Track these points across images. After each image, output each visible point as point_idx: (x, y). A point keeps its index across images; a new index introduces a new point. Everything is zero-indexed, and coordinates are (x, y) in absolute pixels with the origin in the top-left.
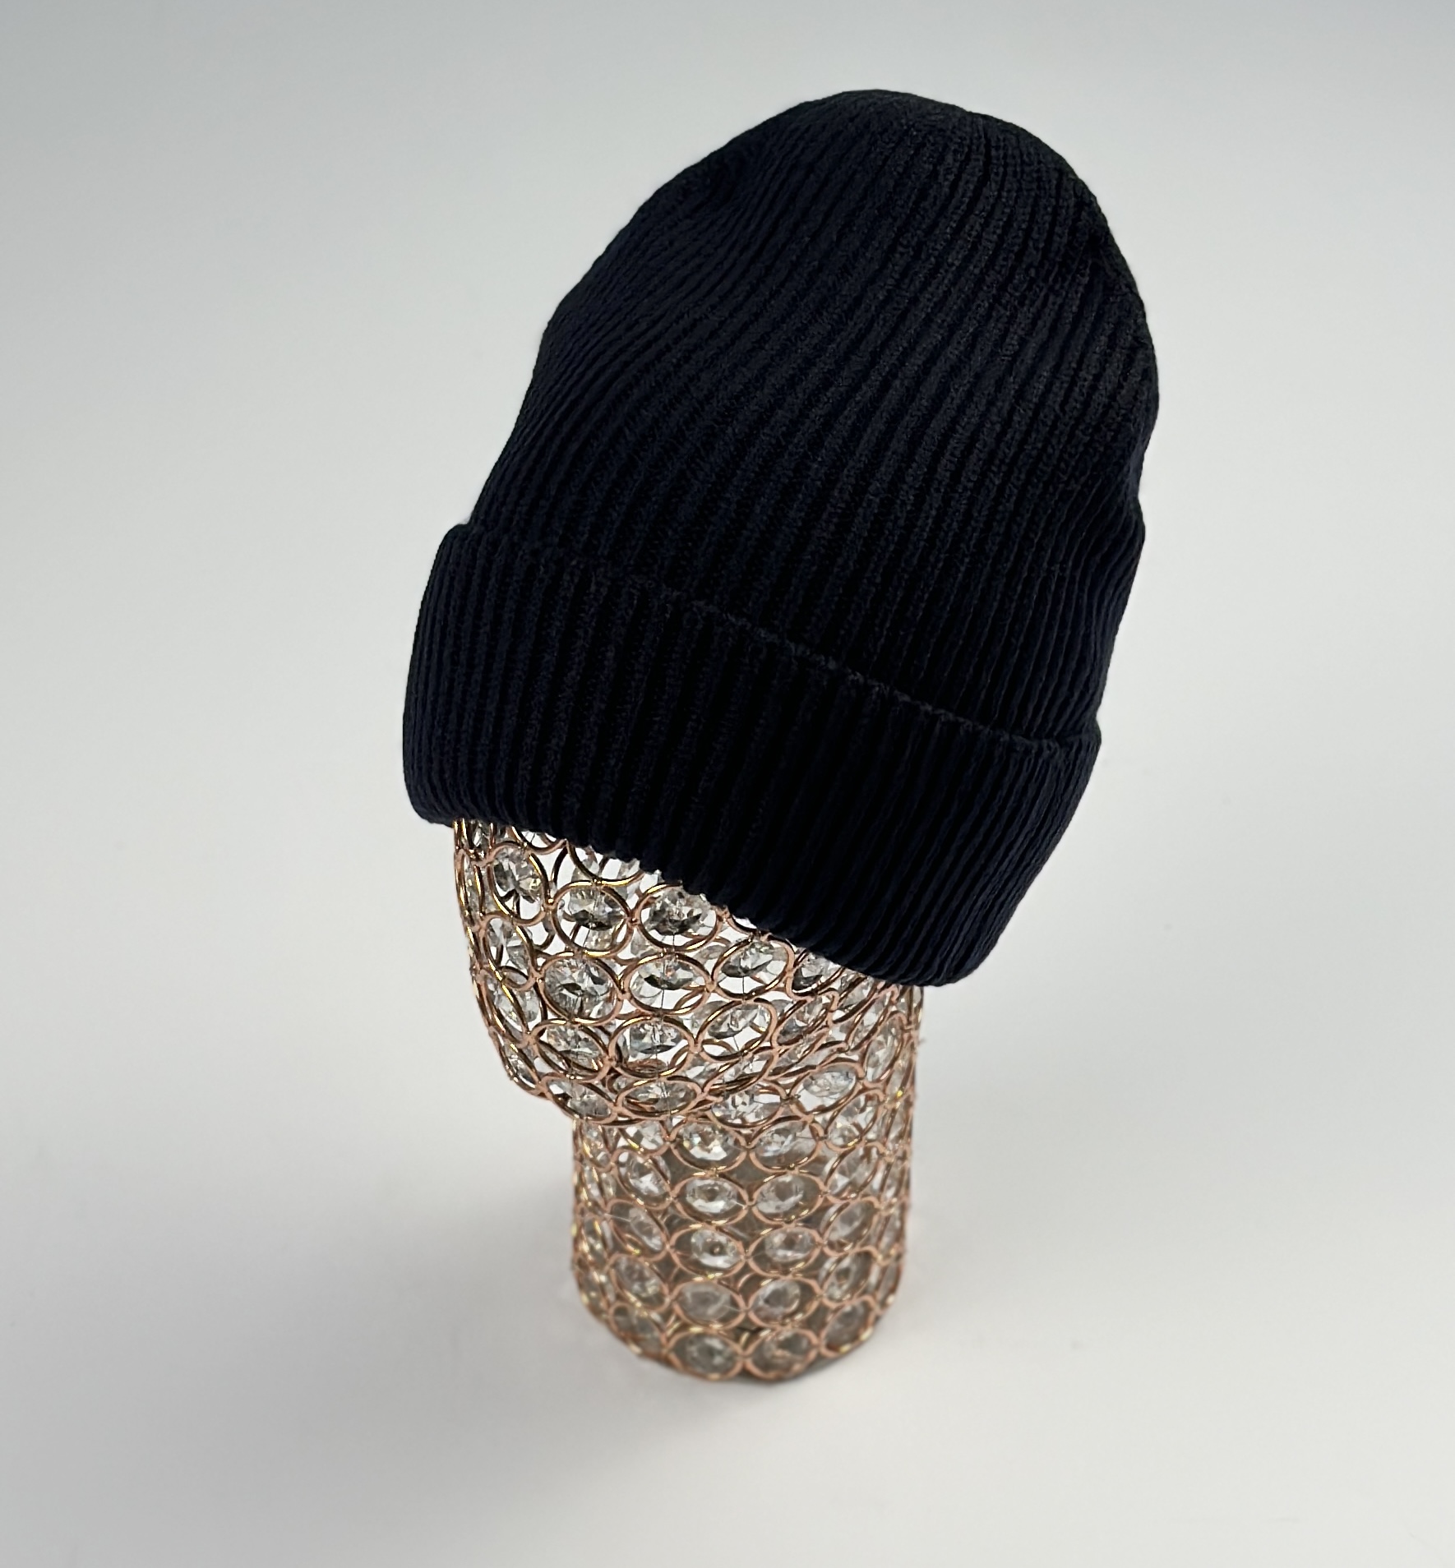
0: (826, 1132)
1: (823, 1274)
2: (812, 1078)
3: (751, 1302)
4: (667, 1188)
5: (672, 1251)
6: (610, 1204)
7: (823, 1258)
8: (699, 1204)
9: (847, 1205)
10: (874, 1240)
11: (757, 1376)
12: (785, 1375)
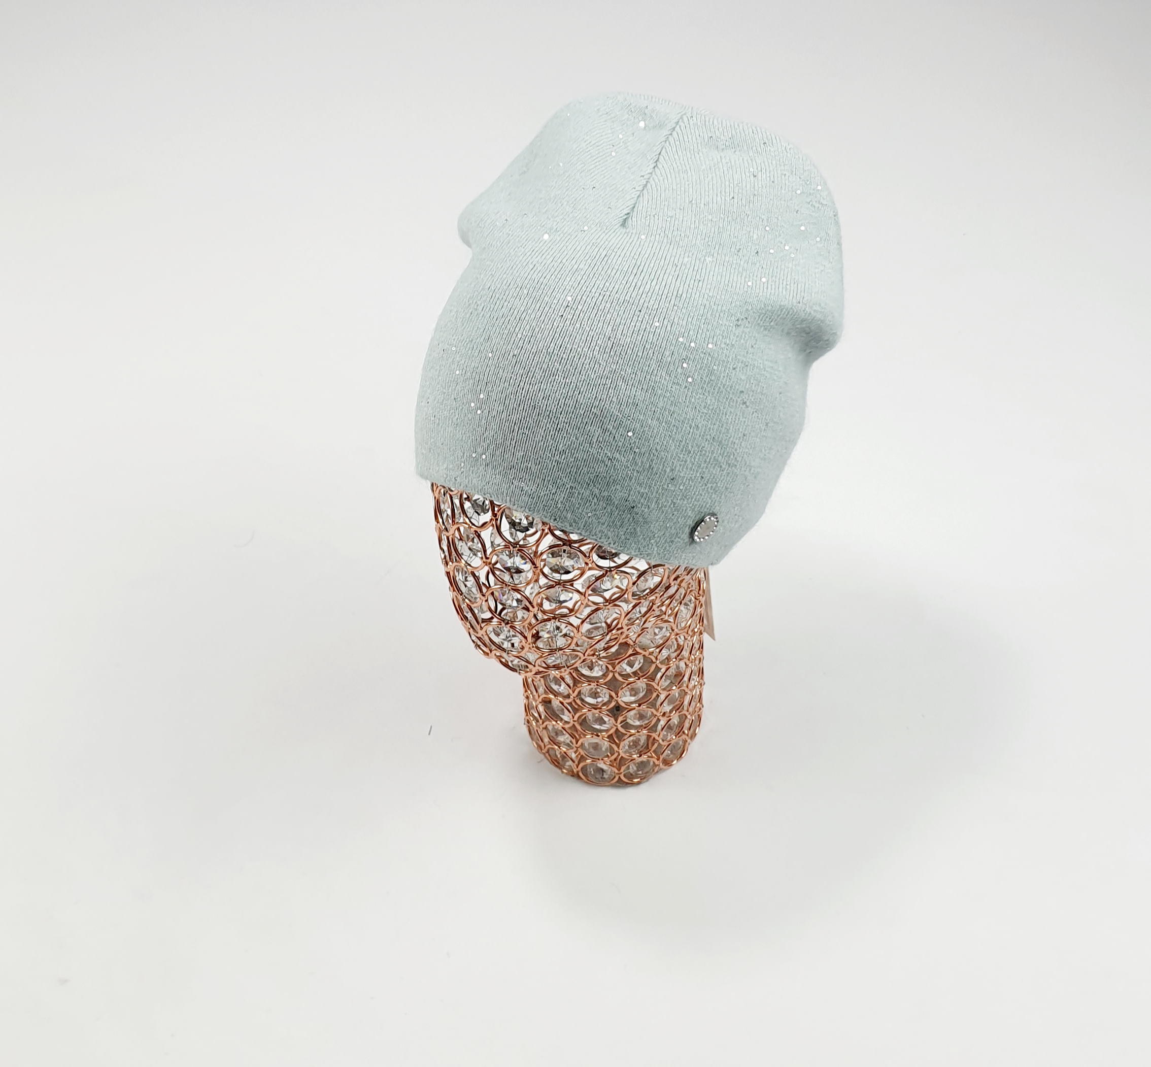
0: (657, 660)
1: (659, 728)
2: (647, 632)
3: (620, 747)
4: (571, 692)
5: (576, 724)
6: (541, 697)
7: (658, 722)
8: (589, 700)
9: (669, 694)
10: (685, 708)
11: (627, 783)
12: (642, 781)
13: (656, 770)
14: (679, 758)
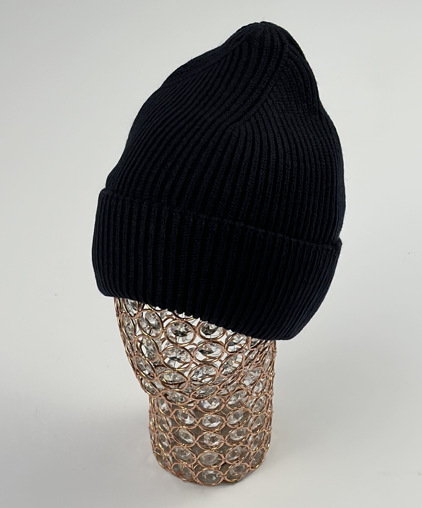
0: (252, 392)
3: (226, 456)
4: (195, 421)
5: (197, 443)
8: (208, 425)
9: (258, 416)
11: (228, 482)
12: (238, 480)
13: (247, 470)
14: (260, 462)
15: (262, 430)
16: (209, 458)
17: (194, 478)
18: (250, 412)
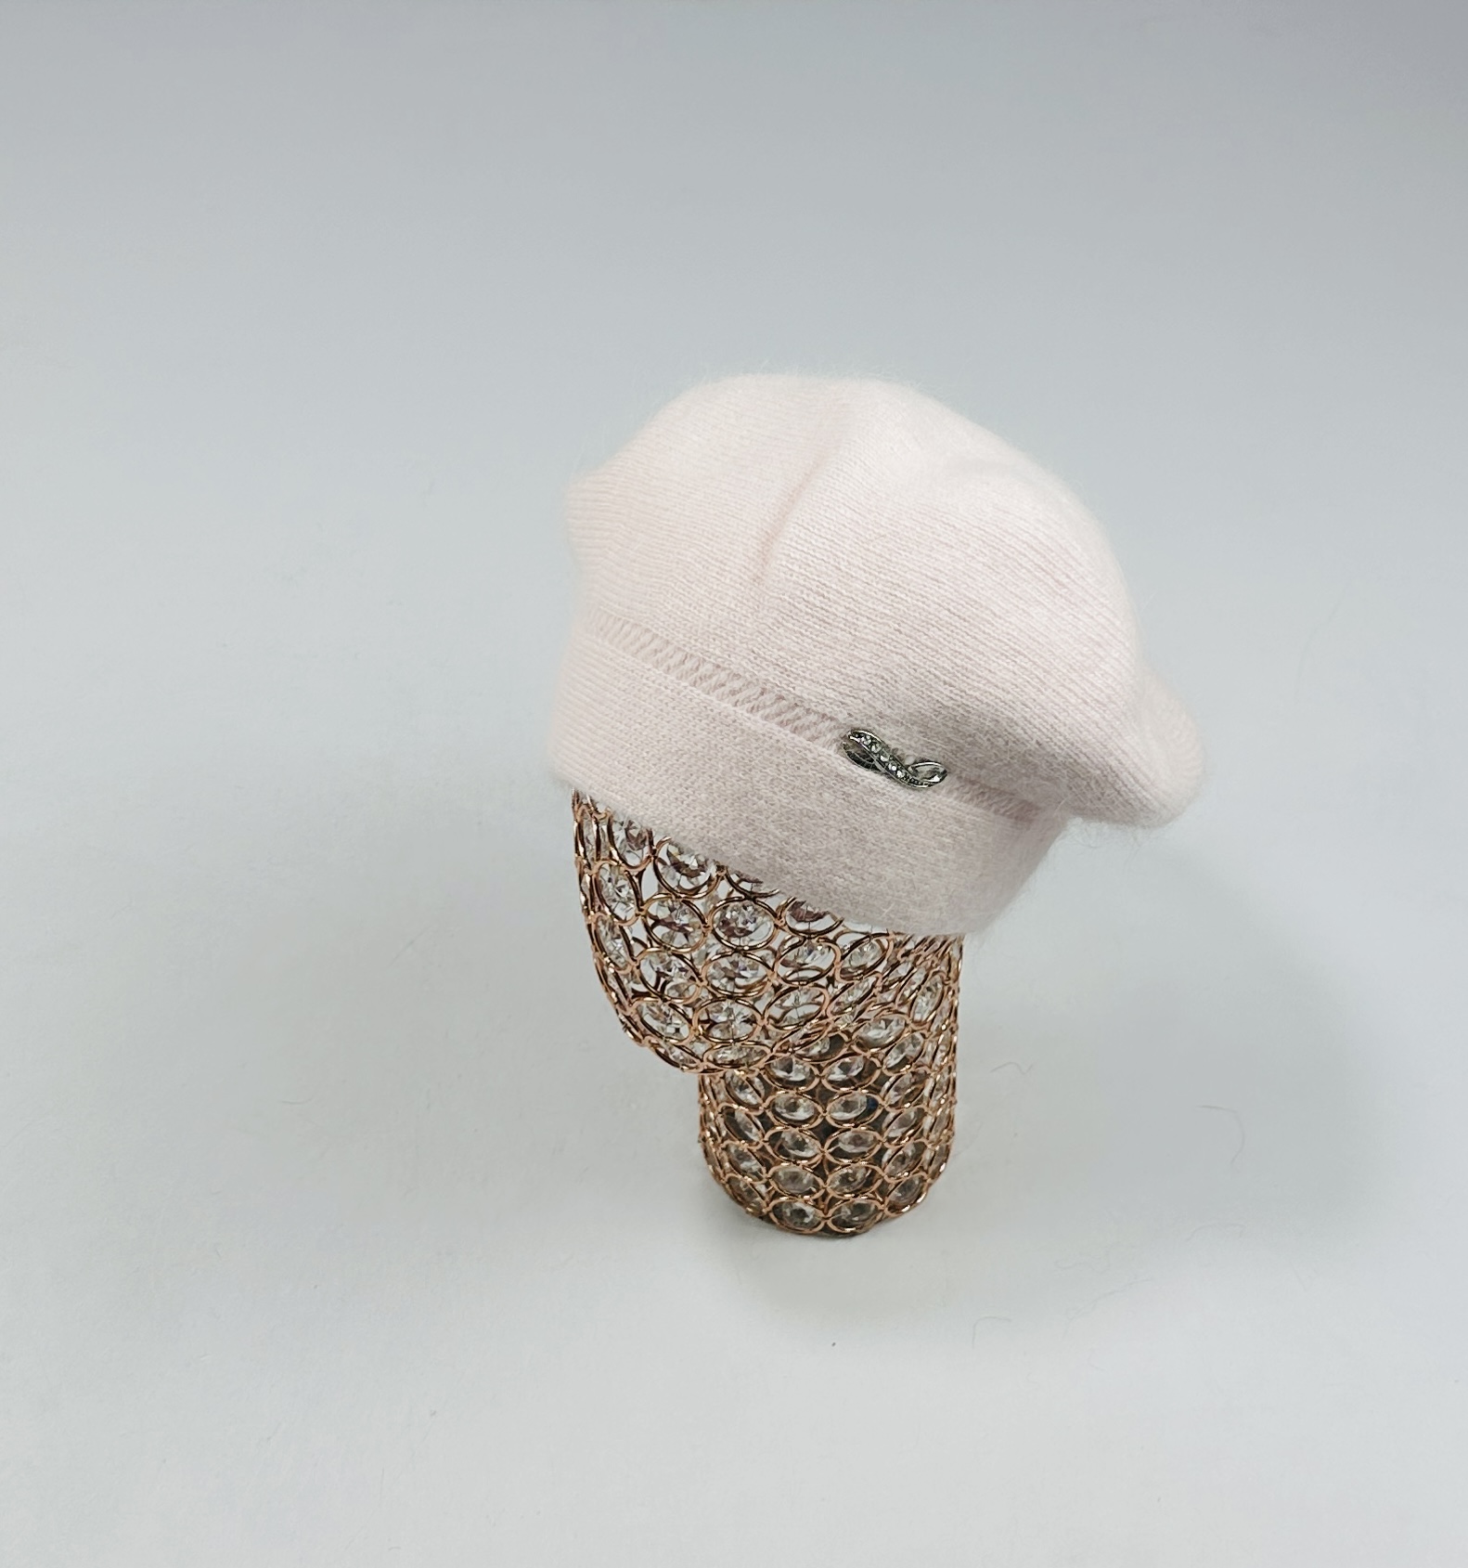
0: (882, 1064)
1: (885, 1158)
3: (828, 1181)
4: (761, 1101)
5: (766, 1145)
6: (721, 1106)
7: (883, 1150)
8: (786, 1113)
9: (901, 1113)
10: (925, 1134)
11: (838, 1233)
12: (858, 1231)
13: (879, 1217)
14: (913, 1203)
15: (915, 1139)
16: (795, 1178)
17: (764, 1211)
18: (880, 1101)
